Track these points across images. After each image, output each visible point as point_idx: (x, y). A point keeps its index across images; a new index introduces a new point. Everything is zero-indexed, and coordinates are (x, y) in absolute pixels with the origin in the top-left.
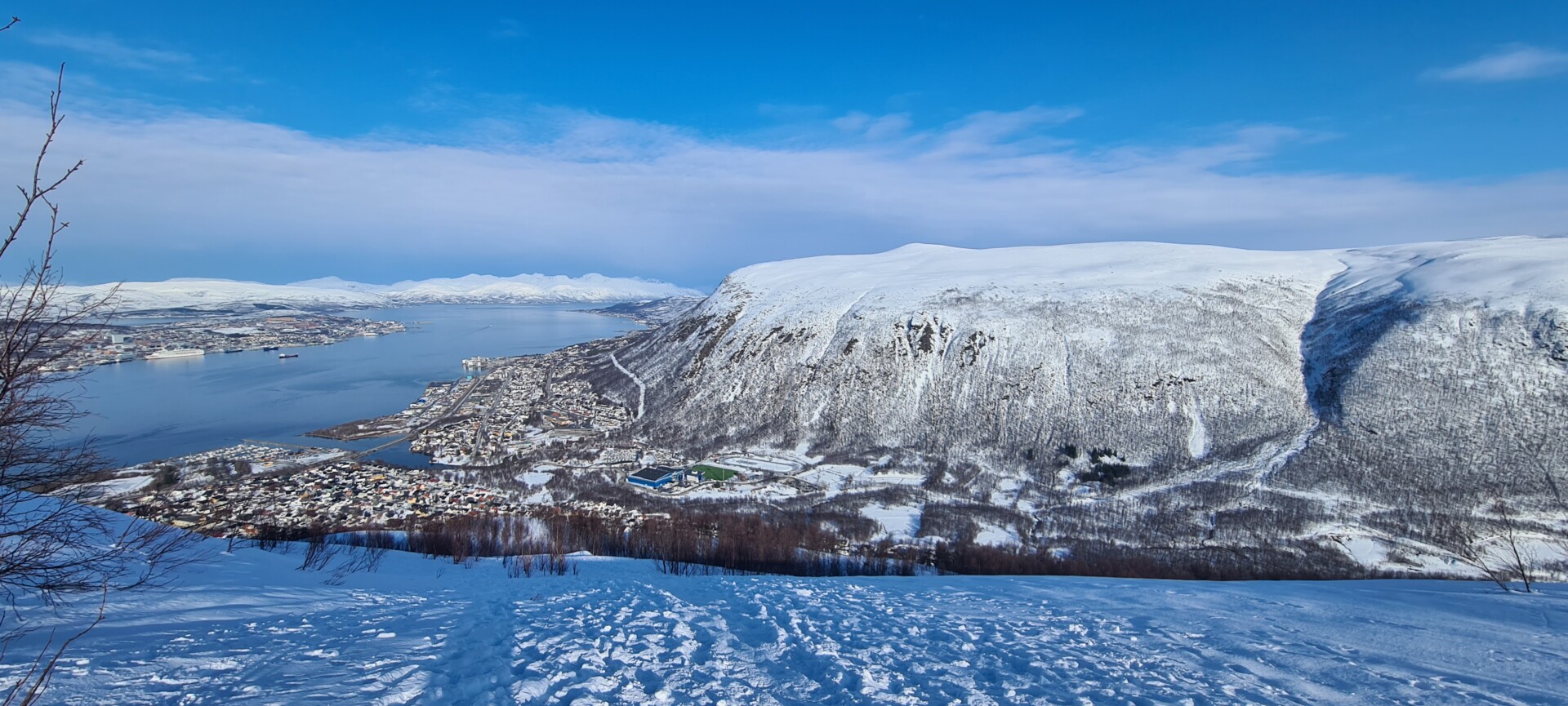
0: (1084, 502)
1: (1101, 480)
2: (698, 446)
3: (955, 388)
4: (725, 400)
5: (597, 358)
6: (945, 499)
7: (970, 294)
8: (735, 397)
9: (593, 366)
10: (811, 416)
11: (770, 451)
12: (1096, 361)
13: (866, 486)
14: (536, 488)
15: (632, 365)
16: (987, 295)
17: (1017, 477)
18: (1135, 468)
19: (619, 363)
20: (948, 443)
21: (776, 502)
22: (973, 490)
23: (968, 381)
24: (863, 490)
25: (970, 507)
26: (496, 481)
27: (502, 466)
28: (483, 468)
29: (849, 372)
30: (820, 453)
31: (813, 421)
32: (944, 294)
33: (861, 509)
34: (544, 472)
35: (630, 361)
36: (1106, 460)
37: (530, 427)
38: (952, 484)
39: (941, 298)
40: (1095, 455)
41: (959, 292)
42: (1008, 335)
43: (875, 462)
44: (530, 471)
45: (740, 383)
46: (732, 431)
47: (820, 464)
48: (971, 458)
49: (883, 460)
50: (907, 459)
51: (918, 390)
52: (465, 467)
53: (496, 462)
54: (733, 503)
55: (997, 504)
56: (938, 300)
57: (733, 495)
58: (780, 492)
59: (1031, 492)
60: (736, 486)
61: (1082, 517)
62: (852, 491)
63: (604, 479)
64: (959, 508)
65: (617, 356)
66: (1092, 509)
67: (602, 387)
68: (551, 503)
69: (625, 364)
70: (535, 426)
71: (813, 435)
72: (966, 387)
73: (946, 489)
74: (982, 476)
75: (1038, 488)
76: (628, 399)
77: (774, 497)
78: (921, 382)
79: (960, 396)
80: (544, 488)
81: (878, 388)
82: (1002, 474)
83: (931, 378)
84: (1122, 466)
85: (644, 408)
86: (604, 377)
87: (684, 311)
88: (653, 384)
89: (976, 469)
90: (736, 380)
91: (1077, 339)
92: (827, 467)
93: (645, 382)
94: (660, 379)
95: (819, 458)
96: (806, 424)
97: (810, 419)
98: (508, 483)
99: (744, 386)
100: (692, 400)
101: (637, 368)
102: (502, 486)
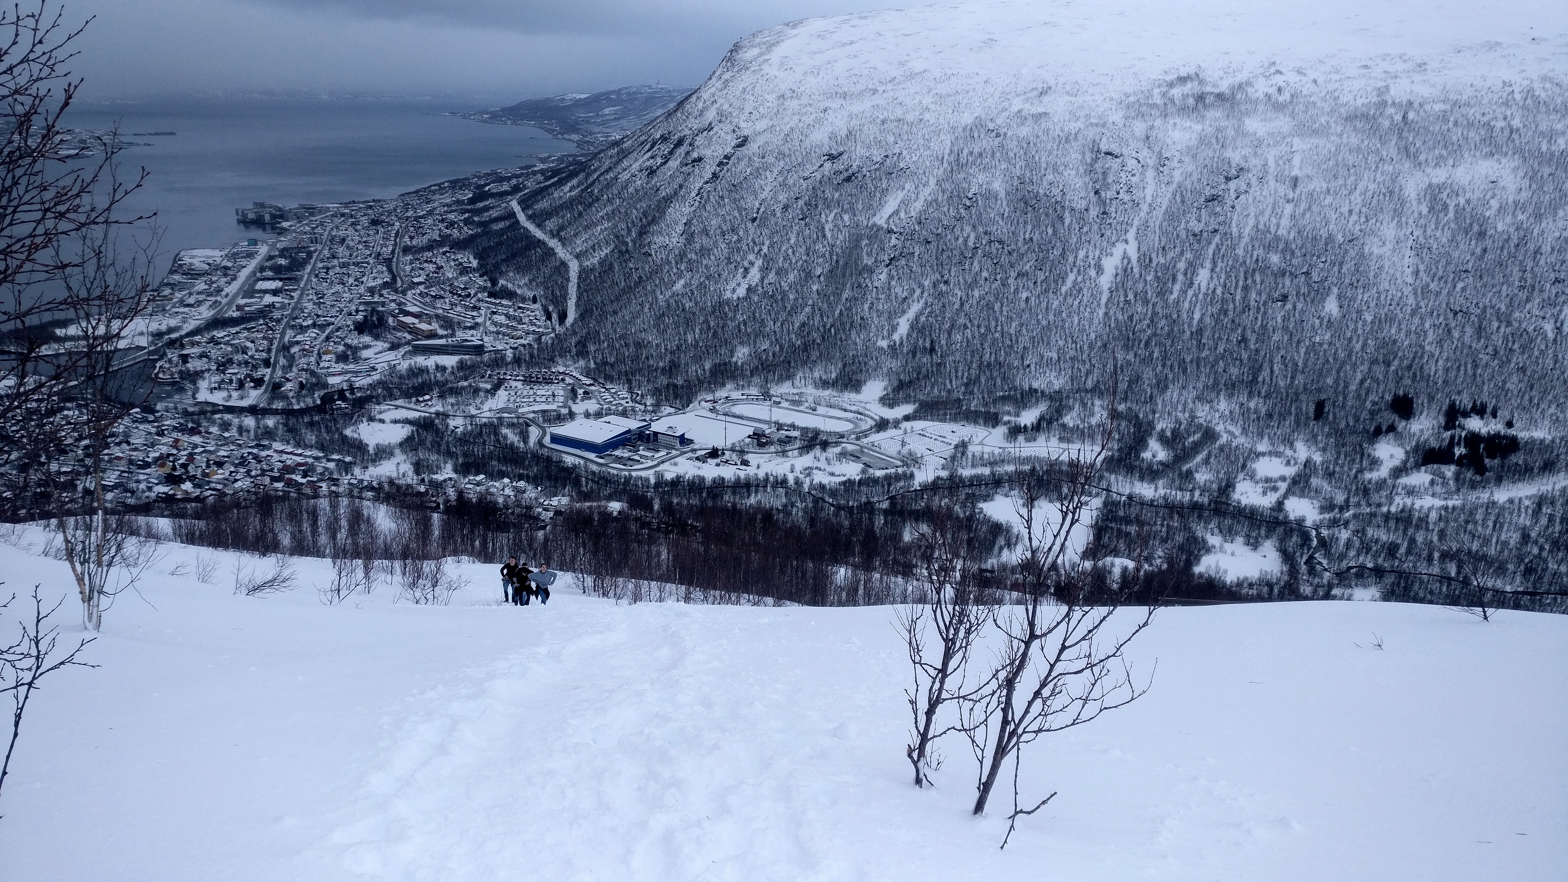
0: (1418, 504)
1: (1459, 462)
2: (680, 381)
3: (1180, 277)
4: (728, 295)
5: (487, 209)
6: (1146, 491)
7: (1224, 87)
8: (749, 290)
9: (480, 224)
10: (894, 328)
11: (811, 392)
12: (1476, 228)
13: (992, 464)
14: (383, 453)
15: (550, 224)
16: (1261, 88)
17: (1288, 452)
18: (1531, 443)
19: (530, 218)
20: (1162, 385)
21: (822, 487)
22: (1202, 477)
23: (1208, 264)
24: (987, 471)
25: (1196, 507)
26: (311, 437)
27: (320, 409)
28: (288, 413)
29: (971, 244)
30: (907, 400)
31: (896, 337)
32: (1171, 85)
33: (981, 505)
34: (395, 422)
35: (548, 214)
36: (1474, 424)
37: (367, 339)
38: (1161, 463)
39: (1164, 95)
40: (1453, 415)
41: (1201, 82)
42: (1295, 172)
43: (1013, 419)
44: (371, 419)
45: (759, 263)
46: (742, 354)
47: (907, 418)
48: (1203, 413)
49: (1028, 417)
50: (1074, 413)
51: (1105, 281)
52: (253, 410)
53: (309, 401)
54: (744, 486)
55: (1244, 501)
56: (1158, 100)
57: (743, 473)
58: (830, 469)
59: (1315, 482)
60: (748, 457)
61: (1411, 531)
62: (966, 472)
63: (505, 437)
64: (1171, 508)
65: (525, 204)
66: (1433, 516)
67: (497, 266)
68: (411, 478)
69: (539, 219)
70: (377, 337)
71: (895, 364)
72: (1203, 276)
73: (1151, 473)
74: (1221, 449)
75: (1330, 475)
76: (546, 288)
77: (820, 478)
78: (1111, 264)
79: (1190, 293)
80: (397, 451)
81: (1026, 274)
82: (1262, 447)
83: (1134, 256)
84: (1505, 437)
85: (577, 305)
86: (501, 244)
87: (652, 116)
88: (593, 260)
89: (1209, 435)
90: (751, 257)
91: (1442, 179)
92: (919, 425)
93: (578, 256)
94: (606, 251)
95: (908, 409)
96: (884, 344)
97: (890, 334)
98: (332, 441)
99: (765, 270)
100: (668, 294)
101: (562, 228)
102: (322, 447)
